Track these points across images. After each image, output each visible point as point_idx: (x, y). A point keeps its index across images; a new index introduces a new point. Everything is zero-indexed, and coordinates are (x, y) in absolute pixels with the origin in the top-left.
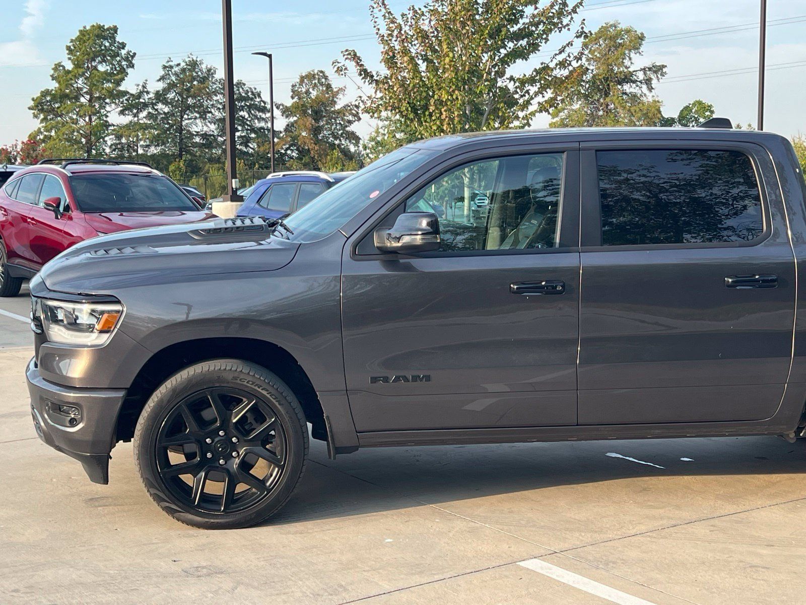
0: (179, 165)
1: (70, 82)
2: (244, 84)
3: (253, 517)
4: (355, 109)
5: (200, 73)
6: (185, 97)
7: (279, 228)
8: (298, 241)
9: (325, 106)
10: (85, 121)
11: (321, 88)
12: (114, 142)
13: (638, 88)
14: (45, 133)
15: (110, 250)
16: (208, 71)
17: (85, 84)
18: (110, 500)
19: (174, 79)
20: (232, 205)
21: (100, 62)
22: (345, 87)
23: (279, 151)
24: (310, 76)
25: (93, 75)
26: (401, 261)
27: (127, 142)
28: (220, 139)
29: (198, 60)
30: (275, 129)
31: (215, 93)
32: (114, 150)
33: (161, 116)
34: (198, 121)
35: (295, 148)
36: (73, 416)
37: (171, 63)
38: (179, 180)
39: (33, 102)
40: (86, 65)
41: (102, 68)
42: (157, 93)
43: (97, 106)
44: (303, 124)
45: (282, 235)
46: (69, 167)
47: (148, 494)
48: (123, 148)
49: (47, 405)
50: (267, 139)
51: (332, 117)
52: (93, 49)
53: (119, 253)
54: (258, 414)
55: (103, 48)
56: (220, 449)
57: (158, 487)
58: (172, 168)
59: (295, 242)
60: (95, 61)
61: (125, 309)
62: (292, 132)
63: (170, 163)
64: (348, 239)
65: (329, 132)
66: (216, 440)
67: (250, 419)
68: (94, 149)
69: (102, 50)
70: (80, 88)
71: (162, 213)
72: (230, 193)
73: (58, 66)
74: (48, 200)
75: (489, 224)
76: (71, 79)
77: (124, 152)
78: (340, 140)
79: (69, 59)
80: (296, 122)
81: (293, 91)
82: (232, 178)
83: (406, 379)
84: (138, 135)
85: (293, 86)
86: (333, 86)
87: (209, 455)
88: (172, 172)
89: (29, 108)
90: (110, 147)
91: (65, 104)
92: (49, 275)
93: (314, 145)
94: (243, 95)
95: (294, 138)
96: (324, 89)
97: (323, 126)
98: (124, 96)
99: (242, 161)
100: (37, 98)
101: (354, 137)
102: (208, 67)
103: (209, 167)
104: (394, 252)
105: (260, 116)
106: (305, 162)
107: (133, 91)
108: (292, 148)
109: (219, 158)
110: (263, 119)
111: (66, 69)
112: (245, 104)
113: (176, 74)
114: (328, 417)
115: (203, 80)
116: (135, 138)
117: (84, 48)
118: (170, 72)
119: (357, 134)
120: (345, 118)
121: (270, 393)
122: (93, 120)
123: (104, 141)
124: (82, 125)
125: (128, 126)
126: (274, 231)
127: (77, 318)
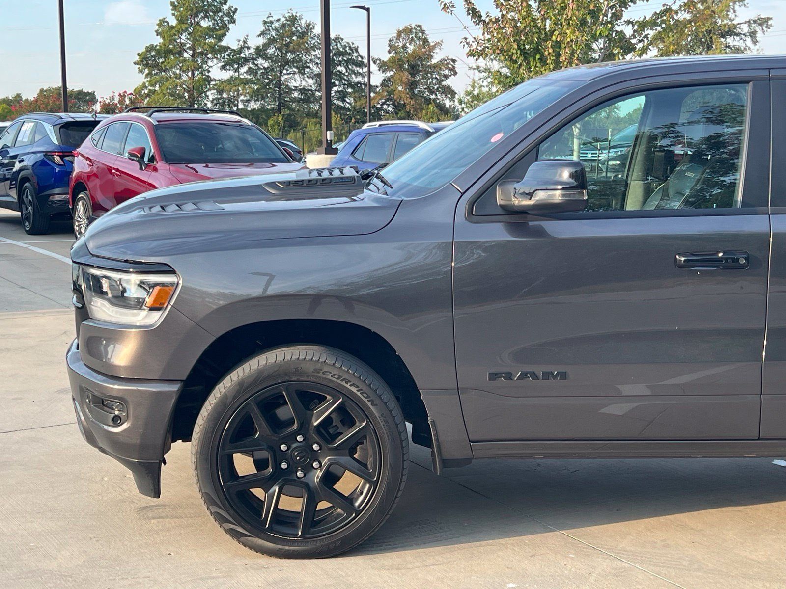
0: (278, 119)
1: (174, 37)
2: (342, 39)
3: (338, 544)
4: (452, 63)
5: (299, 29)
6: (284, 52)
7: (375, 181)
8: (398, 197)
9: (422, 60)
10: (188, 75)
11: (418, 43)
12: (216, 96)
13: (742, 41)
14: (150, 88)
15: (168, 205)
16: (307, 25)
17: (188, 39)
18: (167, 509)
19: (274, 35)
20: (326, 158)
21: (203, 18)
22: (442, 41)
23: (375, 106)
24: (408, 31)
25: (196, 31)
26: (531, 223)
27: (228, 97)
28: (318, 94)
29: (298, 15)
30: (371, 83)
31: (314, 48)
32: (216, 105)
33: (261, 71)
34: (297, 76)
35: (391, 102)
36: (117, 413)
37: (271, 19)
38: (278, 134)
39: (138, 57)
40: (189, 21)
41: (205, 23)
42: (258, 48)
43: (200, 61)
44: (399, 79)
45: (379, 189)
46: (155, 115)
47: (208, 513)
48: (224, 102)
49: (88, 397)
50: (363, 94)
51: (428, 71)
52: (196, 5)
53: (177, 210)
54: (345, 416)
55: (205, 3)
56: (298, 458)
57: (221, 506)
58: (270, 122)
59: (394, 198)
60: (198, 16)
61: (181, 282)
62: (388, 87)
63: (269, 118)
64: (463, 194)
65: (425, 87)
66: (294, 446)
67: (336, 421)
68: (196, 104)
69: (205, 6)
70: (183, 43)
71: (253, 164)
72: (325, 145)
73: (162, 23)
74: (133, 150)
75: (629, 178)
76: (175, 35)
77: (224, 107)
78: (436, 95)
79: (173, 14)
80: (392, 76)
81: (390, 46)
82: (327, 130)
83: (535, 376)
84: (238, 89)
85: (390, 41)
86: (430, 40)
87: (284, 466)
88: (271, 126)
89: (135, 63)
90: (212, 102)
91: (169, 59)
92: (93, 236)
93: (410, 100)
94: (341, 49)
95: (390, 93)
96: (421, 43)
97: (419, 80)
98: (225, 52)
99: (339, 115)
100: (142, 53)
101: (450, 92)
102: (308, 22)
103: (307, 122)
104: (523, 212)
105: (357, 71)
106: (400, 116)
107: (235, 46)
108: (388, 103)
109: (317, 113)
110: (360, 74)
111: (170, 24)
112: (342, 59)
113: (276, 30)
114: (433, 422)
115: (302, 35)
116: (236, 93)
117: (187, 4)
118: (270, 28)
119: (453, 88)
120: (441, 72)
121: (361, 390)
122: (196, 75)
123: (206, 95)
124: (185, 80)
125: (229, 81)
126: (369, 184)
127: (124, 290)
